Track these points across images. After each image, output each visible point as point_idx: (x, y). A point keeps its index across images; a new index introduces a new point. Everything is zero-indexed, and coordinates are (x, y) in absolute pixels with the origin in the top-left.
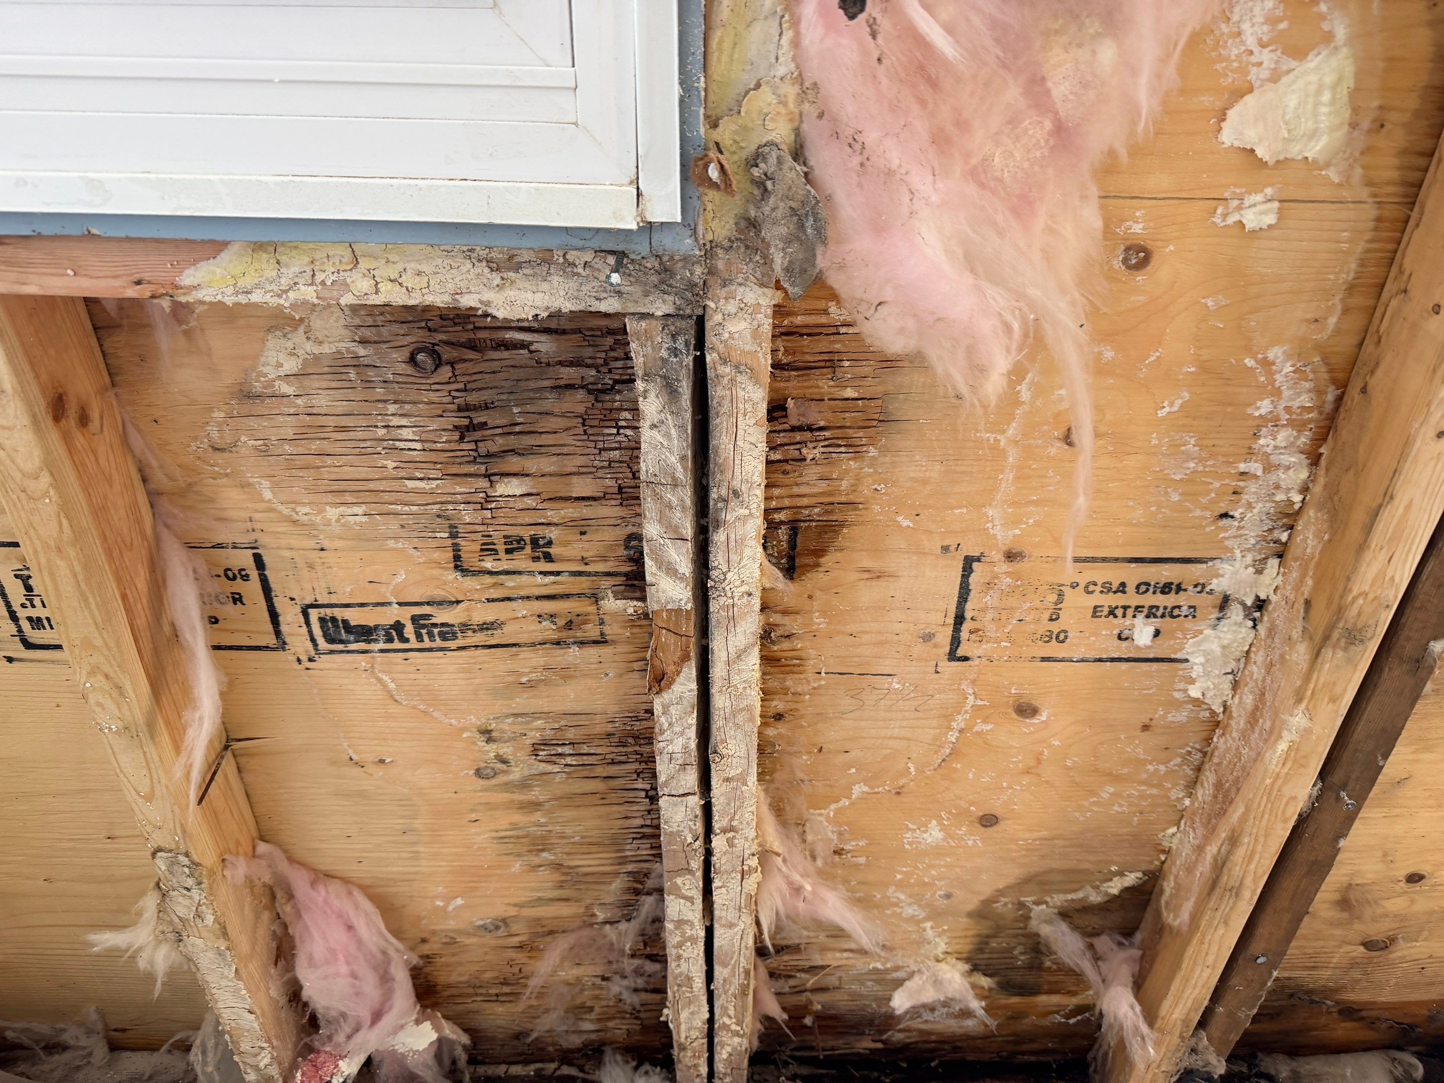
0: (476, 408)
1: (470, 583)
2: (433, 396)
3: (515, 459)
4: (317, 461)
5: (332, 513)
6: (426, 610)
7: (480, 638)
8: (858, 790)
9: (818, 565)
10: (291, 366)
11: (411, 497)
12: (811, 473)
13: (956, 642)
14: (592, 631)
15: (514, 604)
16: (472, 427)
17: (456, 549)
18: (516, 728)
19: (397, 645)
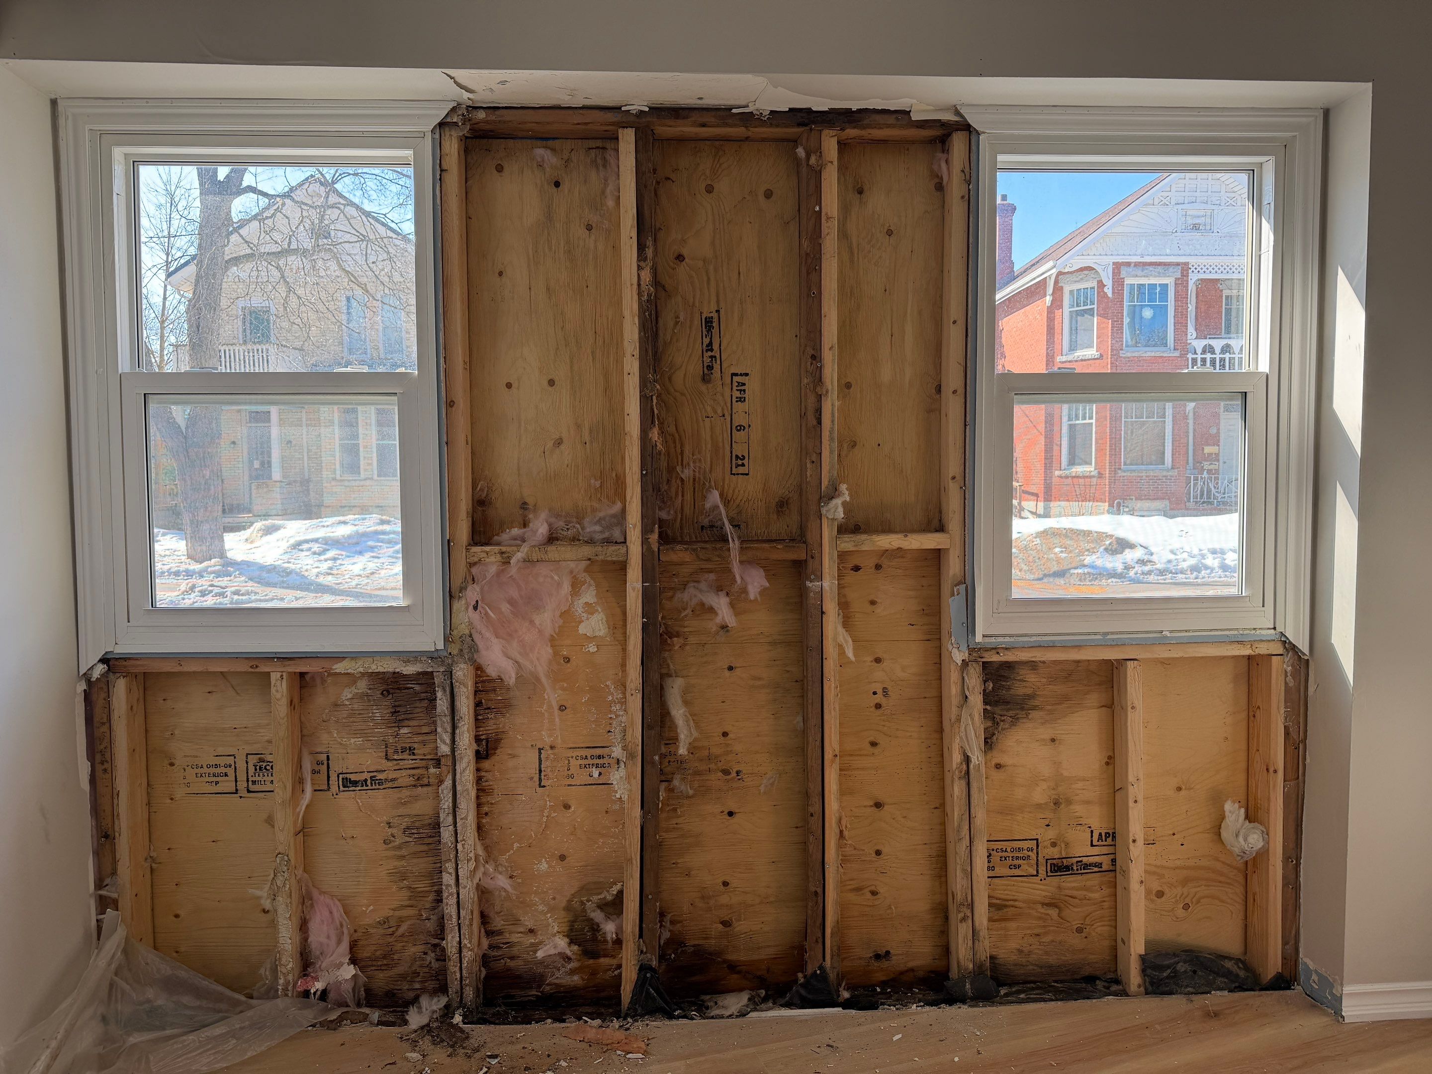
0: (397, 706)
1: (390, 764)
2: (386, 703)
3: (406, 721)
4: (351, 724)
5: (353, 740)
6: (375, 774)
7: (390, 785)
8: (516, 845)
9: (495, 753)
10: (350, 696)
11: (376, 735)
12: (491, 722)
13: (540, 780)
14: (425, 781)
15: (402, 771)
16: (395, 712)
17: (387, 751)
18: (399, 822)
19: (365, 788)
